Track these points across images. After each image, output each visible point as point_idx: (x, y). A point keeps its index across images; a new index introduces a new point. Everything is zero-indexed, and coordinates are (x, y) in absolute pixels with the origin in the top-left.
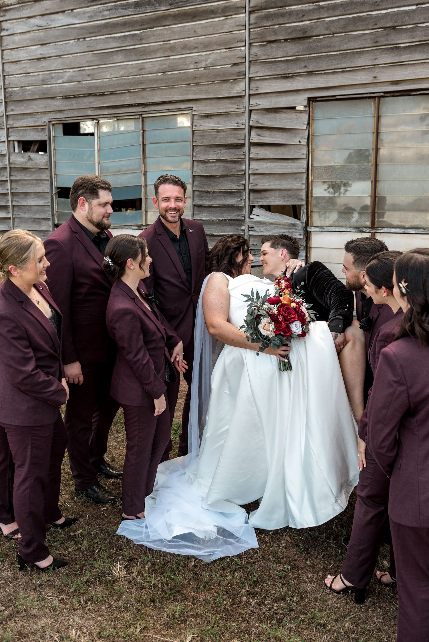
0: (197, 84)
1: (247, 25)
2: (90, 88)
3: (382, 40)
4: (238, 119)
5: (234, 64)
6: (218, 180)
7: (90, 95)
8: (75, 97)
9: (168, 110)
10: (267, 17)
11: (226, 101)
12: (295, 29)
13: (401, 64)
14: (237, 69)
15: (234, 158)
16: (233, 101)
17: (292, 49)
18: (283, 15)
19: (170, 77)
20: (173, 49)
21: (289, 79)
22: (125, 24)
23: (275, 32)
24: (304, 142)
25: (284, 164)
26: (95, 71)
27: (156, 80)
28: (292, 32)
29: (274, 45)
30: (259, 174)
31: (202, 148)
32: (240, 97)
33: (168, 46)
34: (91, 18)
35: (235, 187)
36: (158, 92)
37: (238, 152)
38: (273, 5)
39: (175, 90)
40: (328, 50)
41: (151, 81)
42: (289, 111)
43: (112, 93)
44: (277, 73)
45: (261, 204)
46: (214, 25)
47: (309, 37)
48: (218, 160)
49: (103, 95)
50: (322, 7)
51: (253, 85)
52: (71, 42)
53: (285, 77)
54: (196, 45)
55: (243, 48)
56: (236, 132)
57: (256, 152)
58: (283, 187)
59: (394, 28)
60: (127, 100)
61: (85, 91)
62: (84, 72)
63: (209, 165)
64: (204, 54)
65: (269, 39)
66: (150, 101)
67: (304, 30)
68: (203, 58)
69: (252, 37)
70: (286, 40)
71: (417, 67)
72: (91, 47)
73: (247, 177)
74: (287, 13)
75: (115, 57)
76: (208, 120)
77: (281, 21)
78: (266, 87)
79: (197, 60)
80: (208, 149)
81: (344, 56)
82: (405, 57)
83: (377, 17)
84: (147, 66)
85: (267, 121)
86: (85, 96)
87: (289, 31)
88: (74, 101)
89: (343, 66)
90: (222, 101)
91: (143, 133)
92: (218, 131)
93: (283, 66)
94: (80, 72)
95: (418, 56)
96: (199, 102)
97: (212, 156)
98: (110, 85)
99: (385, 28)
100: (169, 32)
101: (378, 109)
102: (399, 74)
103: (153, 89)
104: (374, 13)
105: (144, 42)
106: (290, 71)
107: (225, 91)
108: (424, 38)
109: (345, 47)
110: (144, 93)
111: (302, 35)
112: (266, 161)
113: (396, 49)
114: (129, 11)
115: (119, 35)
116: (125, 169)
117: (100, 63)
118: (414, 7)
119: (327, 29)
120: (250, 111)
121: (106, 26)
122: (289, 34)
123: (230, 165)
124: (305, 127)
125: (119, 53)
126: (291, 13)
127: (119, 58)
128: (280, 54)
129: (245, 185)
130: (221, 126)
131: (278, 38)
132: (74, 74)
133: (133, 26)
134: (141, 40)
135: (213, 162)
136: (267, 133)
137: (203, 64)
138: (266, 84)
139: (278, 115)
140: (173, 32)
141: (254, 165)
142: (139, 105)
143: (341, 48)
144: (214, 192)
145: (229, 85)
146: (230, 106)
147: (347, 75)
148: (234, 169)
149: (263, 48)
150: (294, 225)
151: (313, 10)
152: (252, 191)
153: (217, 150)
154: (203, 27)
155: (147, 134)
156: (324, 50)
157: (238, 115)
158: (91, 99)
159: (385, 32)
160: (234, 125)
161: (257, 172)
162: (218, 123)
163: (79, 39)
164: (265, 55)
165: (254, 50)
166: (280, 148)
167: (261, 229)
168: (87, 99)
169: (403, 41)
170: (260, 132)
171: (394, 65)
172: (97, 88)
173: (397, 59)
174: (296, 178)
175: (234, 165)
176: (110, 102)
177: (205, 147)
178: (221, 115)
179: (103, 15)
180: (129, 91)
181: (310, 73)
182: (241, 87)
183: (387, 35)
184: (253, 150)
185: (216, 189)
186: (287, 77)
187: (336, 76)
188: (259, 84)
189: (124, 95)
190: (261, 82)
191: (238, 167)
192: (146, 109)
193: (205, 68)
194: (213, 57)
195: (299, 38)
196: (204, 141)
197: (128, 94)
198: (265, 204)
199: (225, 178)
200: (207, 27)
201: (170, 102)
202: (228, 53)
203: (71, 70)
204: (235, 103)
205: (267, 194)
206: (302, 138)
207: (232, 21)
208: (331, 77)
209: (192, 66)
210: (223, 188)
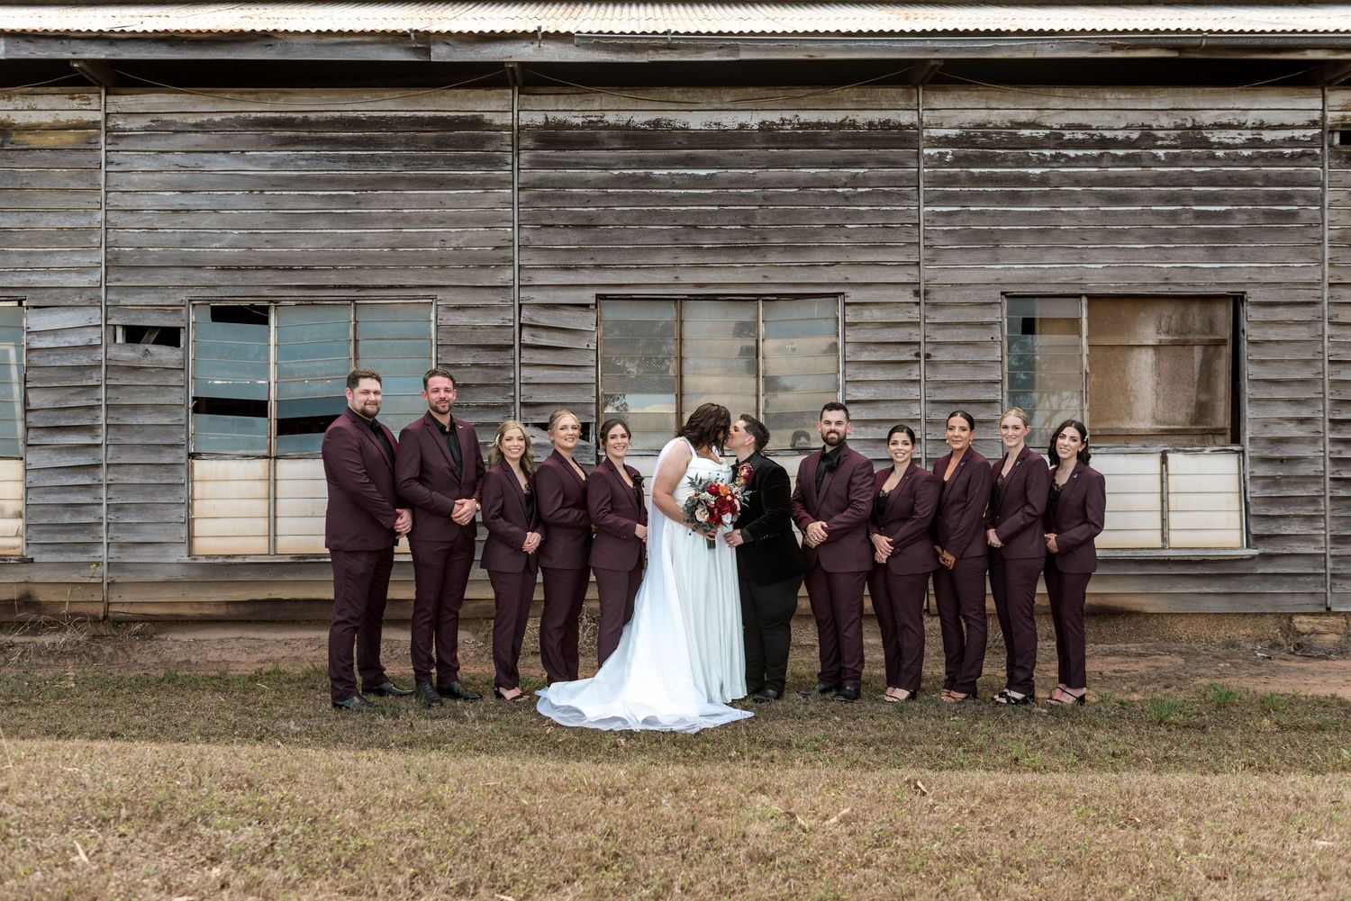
0: (443, 267)
1: (516, 203)
2: (268, 258)
3: (683, 238)
4: (502, 315)
5: (497, 247)
6: (474, 391)
7: (266, 268)
8: (239, 269)
9: (399, 297)
10: (542, 197)
11: (486, 291)
12: (577, 215)
13: (705, 266)
14: (501, 253)
15: (498, 362)
16: (495, 291)
17: (575, 238)
18: (562, 197)
19: (404, 254)
20: (407, 220)
21: (571, 272)
22: (331, 182)
23: (552, 215)
24: (593, 347)
25: (567, 372)
26: (279, 237)
27: (380, 257)
28: (574, 218)
29: (551, 230)
30: (533, 384)
31: (450, 348)
32: (506, 287)
33: (399, 216)
34: (277, 164)
35: (500, 400)
36: (383, 272)
37: (503, 354)
38: (550, 185)
39: (410, 272)
40: (620, 242)
41: (372, 257)
42: (571, 308)
43: (305, 269)
44: (553, 262)
45: (537, 421)
46: (470, 198)
47: (596, 226)
48: (474, 365)
49: (291, 269)
50: (611, 195)
51: (524, 274)
52: (237, 193)
53: (567, 268)
54: (442, 219)
55: (509, 230)
56: (500, 330)
57: (528, 356)
58: (567, 400)
59: (695, 227)
60: (333, 279)
61: (260, 263)
62: (258, 237)
63: (460, 370)
64: (453, 230)
65: (544, 222)
66: (370, 283)
67: (590, 216)
68: (452, 236)
69: (521, 218)
70: (566, 226)
71: (723, 270)
72: (273, 204)
73: (517, 387)
74: (567, 195)
75: (314, 221)
76: (460, 313)
77: (560, 203)
78: (542, 278)
79: (443, 238)
80: (460, 350)
81: (639, 251)
82: (708, 259)
83: (676, 212)
84: (367, 238)
85: (544, 318)
86: (257, 269)
87: (571, 216)
88: (238, 275)
89: (639, 262)
90: (480, 291)
91: (355, 325)
92: (474, 328)
93: (564, 256)
94: (252, 236)
95: (723, 259)
96: (446, 290)
97: (467, 359)
98: (303, 258)
99: (685, 226)
100: (402, 198)
101: (680, 313)
102: (704, 277)
103: (375, 268)
104: (672, 208)
105: (362, 206)
106: (573, 262)
107: (485, 278)
108: (728, 241)
109: (640, 241)
110: (360, 272)
111: (587, 223)
112: (542, 368)
113: (697, 249)
114: (340, 165)
115: (321, 193)
116: (323, 372)
117: (289, 227)
118: (716, 208)
119: (618, 219)
120: (520, 306)
121: (300, 179)
122: (570, 219)
123: (492, 372)
124: (594, 328)
125: (321, 216)
126: (572, 196)
127: (321, 222)
128: (561, 241)
129: (514, 397)
130: (478, 322)
131: (556, 223)
132: (240, 237)
133: (345, 184)
134: (357, 203)
135: (467, 367)
136: (544, 334)
137: (454, 244)
138: (540, 273)
139: (557, 313)
140: (408, 199)
141: (526, 372)
142: (350, 287)
143: (636, 242)
144: (468, 406)
145: (490, 271)
146: (492, 297)
147: (643, 273)
148: (498, 377)
149: (537, 232)
150: (584, 447)
151: (600, 196)
152: (523, 405)
153: (473, 352)
154: (452, 197)
155: (360, 326)
156: (616, 242)
157: (501, 309)
158: (269, 274)
159: (686, 230)
160: (499, 322)
161: (531, 381)
162: (475, 318)
163: (251, 191)
164: (540, 240)
165: (525, 233)
166: (560, 352)
167: (539, 454)
168: (263, 272)
169: (707, 242)
170: (533, 331)
171: (696, 266)
172: (281, 259)
173: (701, 261)
174: (585, 389)
175: (498, 372)
176: (302, 281)
177: (454, 348)
178: (478, 307)
179: (300, 166)
180: (335, 268)
181: (598, 267)
182: (506, 276)
183: (688, 234)
184: (524, 353)
185: (473, 402)
186: (570, 269)
187: (630, 272)
188: (530, 273)
189: (327, 273)
190: (534, 271)
191: (505, 374)
192: (363, 293)
193: (455, 249)
194: (467, 236)
195: (583, 226)
196: (454, 339)
197: (334, 271)
198: (542, 421)
199: (485, 388)
200: (458, 199)
201: (402, 287)
202: (488, 233)
203: (236, 232)
204: (499, 295)
205: (545, 409)
206: (590, 341)
207: (493, 196)
208: (625, 273)
209: (437, 244)
210: (482, 401)
